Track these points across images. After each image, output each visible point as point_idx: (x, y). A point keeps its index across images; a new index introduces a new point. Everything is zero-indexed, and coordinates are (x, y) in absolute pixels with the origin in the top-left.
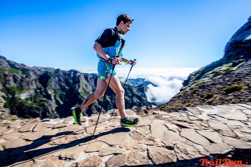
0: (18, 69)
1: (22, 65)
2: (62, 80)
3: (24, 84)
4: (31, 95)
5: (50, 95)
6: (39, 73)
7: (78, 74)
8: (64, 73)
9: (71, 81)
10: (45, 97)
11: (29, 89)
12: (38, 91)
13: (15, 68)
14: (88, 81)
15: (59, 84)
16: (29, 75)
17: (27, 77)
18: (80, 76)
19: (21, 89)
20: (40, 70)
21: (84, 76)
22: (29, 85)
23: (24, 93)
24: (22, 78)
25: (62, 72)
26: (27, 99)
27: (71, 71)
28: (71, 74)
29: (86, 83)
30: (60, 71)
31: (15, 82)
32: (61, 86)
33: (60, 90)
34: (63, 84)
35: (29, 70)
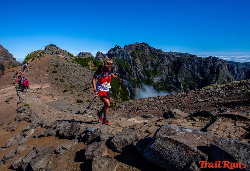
0: (156, 54)
1: (160, 50)
2: (196, 68)
3: (158, 68)
4: (162, 80)
5: (180, 83)
6: (172, 59)
7: (220, 63)
8: (200, 60)
9: (208, 71)
10: (174, 84)
11: (161, 74)
12: (169, 77)
13: (154, 53)
14: (233, 74)
15: (192, 72)
16: (164, 61)
17: (161, 62)
18: (221, 65)
19: (155, 73)
20: (174, 56)
21: (228, 66)
22: (162, 71)
23: (157, 77)
24: (158, 62)
25: (198, 58)
26: (158, 83)
27: (210, 58)
28: (208, 62)
29: (230, 75)
30: (195, 57)
31: (152, 67)
32: (193, 75)
33: (192, 79)
34: (196, 73)
35: (164, 56)
